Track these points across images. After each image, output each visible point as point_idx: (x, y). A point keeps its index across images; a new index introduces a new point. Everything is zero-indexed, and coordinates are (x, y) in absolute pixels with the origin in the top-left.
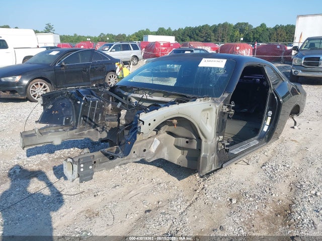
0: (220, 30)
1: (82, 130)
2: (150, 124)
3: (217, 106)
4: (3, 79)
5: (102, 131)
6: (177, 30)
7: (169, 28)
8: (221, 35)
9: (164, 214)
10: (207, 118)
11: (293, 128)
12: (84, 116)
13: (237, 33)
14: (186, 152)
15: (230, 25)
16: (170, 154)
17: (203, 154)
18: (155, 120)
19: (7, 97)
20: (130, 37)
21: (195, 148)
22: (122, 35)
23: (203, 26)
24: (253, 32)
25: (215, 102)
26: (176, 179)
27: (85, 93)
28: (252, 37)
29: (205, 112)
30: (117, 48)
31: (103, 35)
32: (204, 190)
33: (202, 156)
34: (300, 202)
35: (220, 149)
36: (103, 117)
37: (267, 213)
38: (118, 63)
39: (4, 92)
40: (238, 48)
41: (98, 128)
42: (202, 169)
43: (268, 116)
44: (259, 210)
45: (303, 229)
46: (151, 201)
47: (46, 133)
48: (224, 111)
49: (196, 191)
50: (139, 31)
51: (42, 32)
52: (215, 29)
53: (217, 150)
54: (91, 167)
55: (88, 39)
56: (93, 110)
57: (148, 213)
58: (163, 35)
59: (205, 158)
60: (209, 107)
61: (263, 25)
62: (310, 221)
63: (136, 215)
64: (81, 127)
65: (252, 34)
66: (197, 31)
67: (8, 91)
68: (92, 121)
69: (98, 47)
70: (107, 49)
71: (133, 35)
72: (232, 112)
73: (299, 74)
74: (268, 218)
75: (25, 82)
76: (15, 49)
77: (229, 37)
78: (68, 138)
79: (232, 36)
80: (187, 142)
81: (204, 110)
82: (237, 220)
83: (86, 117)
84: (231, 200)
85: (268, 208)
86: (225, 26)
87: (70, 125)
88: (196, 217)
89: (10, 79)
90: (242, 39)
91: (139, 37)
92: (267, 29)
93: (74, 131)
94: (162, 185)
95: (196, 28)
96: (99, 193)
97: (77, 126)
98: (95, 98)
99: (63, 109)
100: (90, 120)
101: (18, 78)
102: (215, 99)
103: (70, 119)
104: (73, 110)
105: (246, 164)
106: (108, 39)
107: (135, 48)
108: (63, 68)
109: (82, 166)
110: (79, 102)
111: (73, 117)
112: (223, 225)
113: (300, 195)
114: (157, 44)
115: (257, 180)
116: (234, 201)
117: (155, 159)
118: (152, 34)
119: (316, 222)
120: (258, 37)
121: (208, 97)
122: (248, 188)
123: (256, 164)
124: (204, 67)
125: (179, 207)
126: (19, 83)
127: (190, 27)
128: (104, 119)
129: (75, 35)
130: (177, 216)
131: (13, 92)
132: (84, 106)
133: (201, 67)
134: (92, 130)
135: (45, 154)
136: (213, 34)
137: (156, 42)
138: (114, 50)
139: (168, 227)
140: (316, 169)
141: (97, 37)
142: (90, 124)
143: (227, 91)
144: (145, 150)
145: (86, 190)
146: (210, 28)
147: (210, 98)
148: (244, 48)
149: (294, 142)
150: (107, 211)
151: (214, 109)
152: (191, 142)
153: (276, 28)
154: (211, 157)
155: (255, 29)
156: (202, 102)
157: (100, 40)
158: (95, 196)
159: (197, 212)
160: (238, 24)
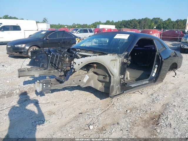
0: (143, 22)
1: (50, 70)
2: (79, 65)
3: (120, 59)
4: (16, 46)
5: (61, 71)
6: (117, 22)
7: (113, 21)
8: (143, 25)
9: (89, 115)
10: (115, 65)
11: (174, 77)
12: (52, 63)
13: (153, 24)
14: (104, 84)
15: (149, 19)
16: (95, 84)
17: (112, 84)
18: (82, 63)
19: (17, 55)
20: (89, 26)
21: (108, 81)
22: (85, 25)
23: (132, 20)
24: (163, 23)
25: (119, 57)
26: (99, 99)
27: (53, 51)
28: (162, 26)
29: (113, 61)
30: (81, 32)
31: (74, 25)
32: (113, 105)
33: (111, 85)
34: (166, 114)
35: (122, 83)
36: (62, 64)
37: (145, 118)
38: (77, 38)
39: (16, 52)
40: (151, 32)
41: (59, 70)
42: (111, 93)
43: (155, 68)
44: (141, 116)
45: (164, 127)
46: (84, 109)
47: (31, 71)
48: (125, 62)
49: (109, 105)
50: (95, 23)
51: (41, 22)
52: (140, 21)
53: (120, 83)
54: (49, 86)
55: (65, 27)
56: (56, 60)
57: (80, 114)
58: (109, 25)
59: (113, 86)
60: (115, 59)
61: (169, 20)
62: (169, 123)
63: (74, 115)
64: (50, 68)
65: (162, 25)
66: (129, 23)
67: (18, 52)
68: (56, 66)
69: (70, 31)
70: (75, 32)
71: (91, 25)
72: (129, 62)
73: (185, 48)
74: (145, 121)
75: (27, 48)
76: (25, 31)
77: (148, 26)
78: (43, 74)
79: (150, 26)
80: (104, 78)
81: (112, 60)
82: (128, 120)
83: (53, 64)
84: (127, 111)
85: (147, 116)
86: (146, 20)
87: (44, 67)
88: (105, 117)
89: (20, 46)
90: (155, 27)
91: (95, 26)
92: (172, 22)
93: (46, 70)
94: (91, 102)
95: (128, 21)
96: (57, 104)
97: (47, 68)
98: (58, 54)
99: (41, 59)
100: (55, 65)
101: (23, 46)
102: (120, 55)
103: (44, 64)
104: (46, 60)
105: (140, 93)
106: (77, 26)
107: (91, 31)
108: (48, 41)
109: (44, 85)
110: (49, 56)
111: (46, 63)
112: (119, 122)
113: (167, 111)
114: (104, 29)
115: (145, 102)
116: (128, 111)
117: (86, 86)
118: (103, 24)
119: (172, 124)
120: (166, 26)
121: (115, 53)
122: (138, 106)
123: (146, 94)
124: (116, 39)
125: (98, 112)
126: (24, 48)
127: (125, 20)
128: (63, 65)
129: (59, 24)
130: (95, 116)
131: (21, 53)
132: (52, 57)
133: (115, 39)
134: (56, 71)
135: (33, 84)
136: (138, 24)
137: (103, 28)
138: (79, 32)
139: (89, 121)
140: (181, 98)
141: (71, 25)
142: (55, 67)
143: (127, 51)
144: (80, 81)
145: (50, 102)
146: (137, 21)
147: (116, 54)
148: (155, 32)
149: (172, 84)
150: (60, 112)
151: (118, 60)
152: (106, 78)
153: (177, 21)
154: (117, 87)
155: (164, 21)
156: (111, 56)
157: (73, 27)
158: (55, 105)
159: (106, 115)
160: (154, 18)
